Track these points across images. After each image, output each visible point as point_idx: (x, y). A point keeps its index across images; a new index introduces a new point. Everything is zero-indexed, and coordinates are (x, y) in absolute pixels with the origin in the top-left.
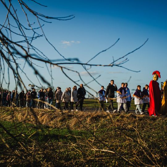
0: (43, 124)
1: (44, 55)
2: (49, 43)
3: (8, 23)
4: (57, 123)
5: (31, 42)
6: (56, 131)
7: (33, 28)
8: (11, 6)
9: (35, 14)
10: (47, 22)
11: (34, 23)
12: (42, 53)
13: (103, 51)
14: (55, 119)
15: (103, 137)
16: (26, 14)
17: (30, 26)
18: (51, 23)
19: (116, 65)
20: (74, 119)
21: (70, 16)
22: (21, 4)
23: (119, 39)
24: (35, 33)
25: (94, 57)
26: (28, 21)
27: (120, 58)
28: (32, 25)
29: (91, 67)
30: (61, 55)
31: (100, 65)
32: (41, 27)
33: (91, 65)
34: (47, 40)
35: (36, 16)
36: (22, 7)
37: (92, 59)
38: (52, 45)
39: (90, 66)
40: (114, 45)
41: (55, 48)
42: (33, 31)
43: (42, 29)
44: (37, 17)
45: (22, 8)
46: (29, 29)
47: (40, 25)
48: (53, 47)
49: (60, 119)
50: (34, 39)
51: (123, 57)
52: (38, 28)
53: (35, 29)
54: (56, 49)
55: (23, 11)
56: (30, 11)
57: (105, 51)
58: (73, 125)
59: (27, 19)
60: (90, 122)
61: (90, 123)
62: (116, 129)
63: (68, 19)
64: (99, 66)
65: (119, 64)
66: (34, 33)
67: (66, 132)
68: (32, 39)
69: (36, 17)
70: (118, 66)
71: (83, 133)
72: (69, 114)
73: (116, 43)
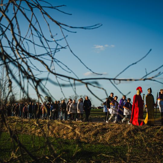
0: (74, 138)
1: (69, 69)
2: (74, 55)
3: (31, 33)
4: (90, 137)
5: (54, 55)
6: (89, 147)
7: (56, 40)
8: (33, 15)
9: (58, 24)
10: (71, 32)
11: (57, 34)
12: (66, 66)
13: (133, 64)
14: (87, 132)
15: (141, 154)
16: (48, 25)
17: (52, 37)
18: (76, 32)
19: (149, 79)
20: (109, 133)
21: (96, 25)
22: (43, 13)
23: (151, 50)
24: (58, 44)
25: (123, 71)
26: (50, 32)
27: (153, 71)
28: (54, 36)
29: (120, 82)
30: (87, 68)
31: (131, 80)
32: (65, 38)
33: (120, 80)
34: (71, 51)
35: (59, 25)
36: (44, 16)
37: (121, 73)
38: (77, 57)
39: (118, 81)
40: (145, 57)
41: (80, 60)
42: (56, 43)
43: (66, 40)
44: (61, 27)
45: (44, 18)
46: (51, 41)
47: (64, 35)
48: (79, 59)
49: (93, 133)
50: (57, 52)
51: (157, 70)
52: (61, 40)
53: (57, 40)
54: (81, 62)
55: (45, 21)
56: (53, 21)
57: (136, 63)
58: (108, 139)
59: (49, 30)
60: (126, 136)
61: (127, 138)
62: (156, 144)
63: (95, 28)
64: (128, 81)
65: (153, 78)
66: (56, 45)
67: (99, 149)
68: (55, 52)
69: (59, 27)
70: (151, 80)
71: (119, 149)
72: (104, 127)
73: (147, 54)
